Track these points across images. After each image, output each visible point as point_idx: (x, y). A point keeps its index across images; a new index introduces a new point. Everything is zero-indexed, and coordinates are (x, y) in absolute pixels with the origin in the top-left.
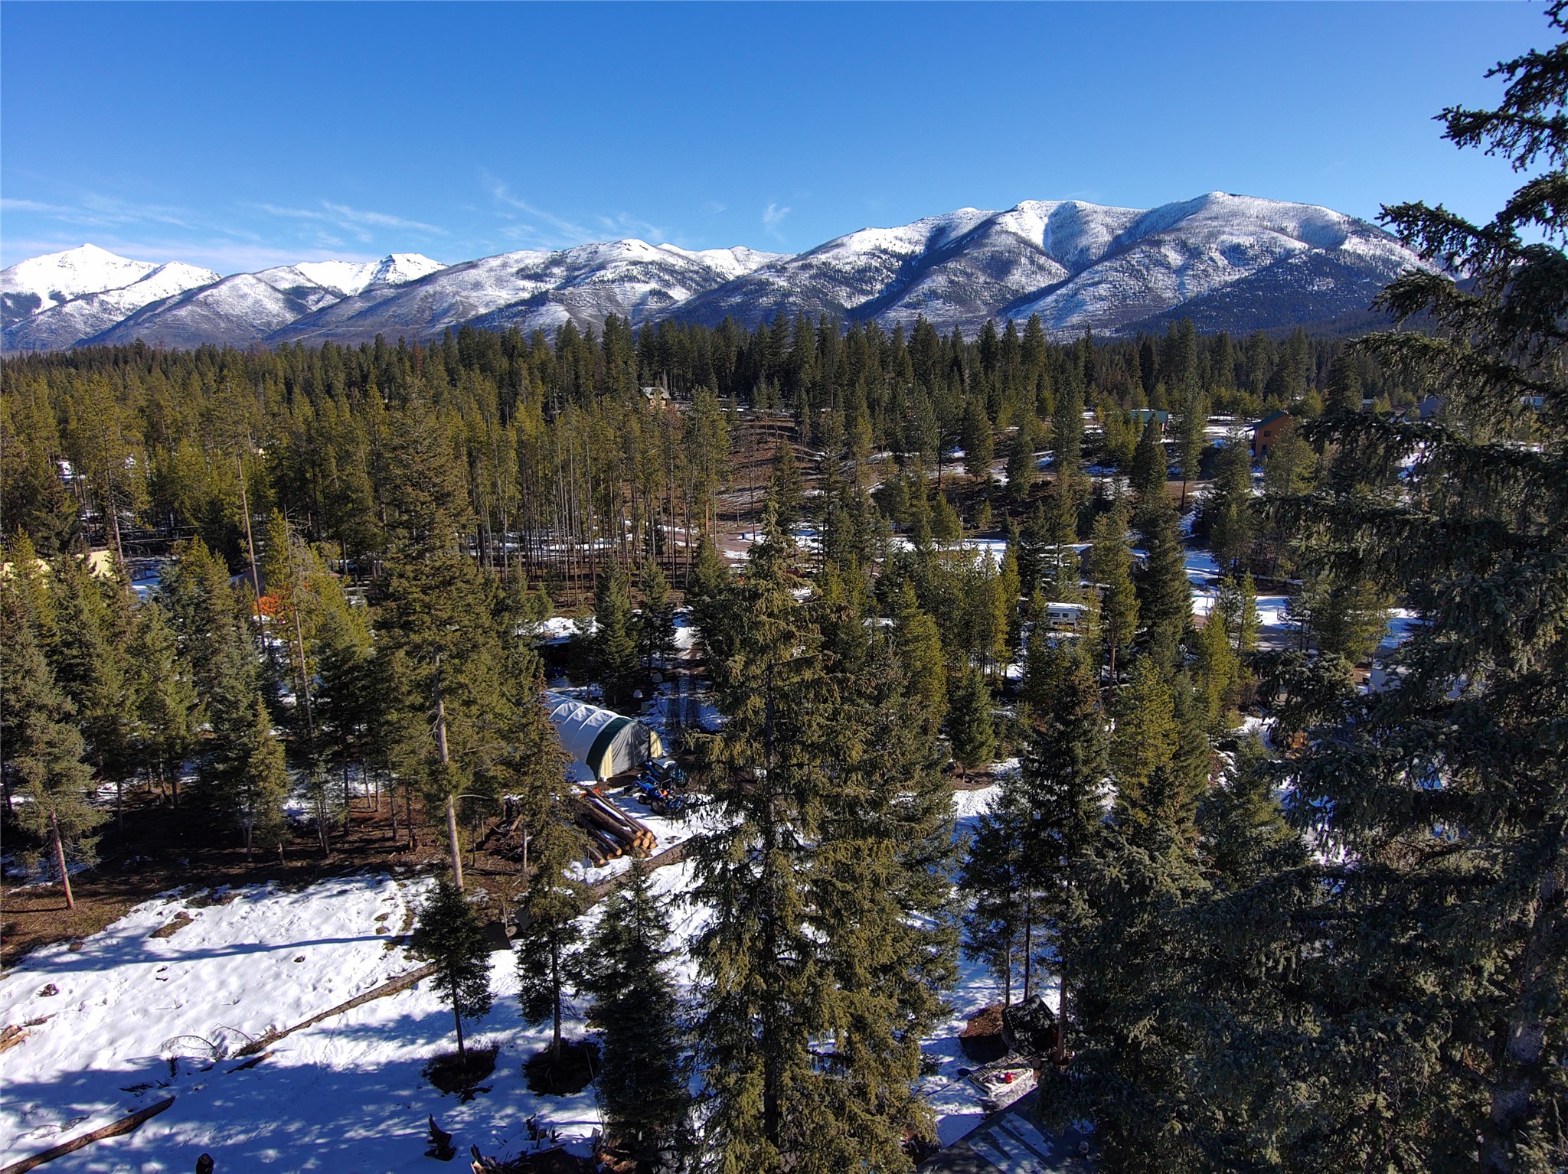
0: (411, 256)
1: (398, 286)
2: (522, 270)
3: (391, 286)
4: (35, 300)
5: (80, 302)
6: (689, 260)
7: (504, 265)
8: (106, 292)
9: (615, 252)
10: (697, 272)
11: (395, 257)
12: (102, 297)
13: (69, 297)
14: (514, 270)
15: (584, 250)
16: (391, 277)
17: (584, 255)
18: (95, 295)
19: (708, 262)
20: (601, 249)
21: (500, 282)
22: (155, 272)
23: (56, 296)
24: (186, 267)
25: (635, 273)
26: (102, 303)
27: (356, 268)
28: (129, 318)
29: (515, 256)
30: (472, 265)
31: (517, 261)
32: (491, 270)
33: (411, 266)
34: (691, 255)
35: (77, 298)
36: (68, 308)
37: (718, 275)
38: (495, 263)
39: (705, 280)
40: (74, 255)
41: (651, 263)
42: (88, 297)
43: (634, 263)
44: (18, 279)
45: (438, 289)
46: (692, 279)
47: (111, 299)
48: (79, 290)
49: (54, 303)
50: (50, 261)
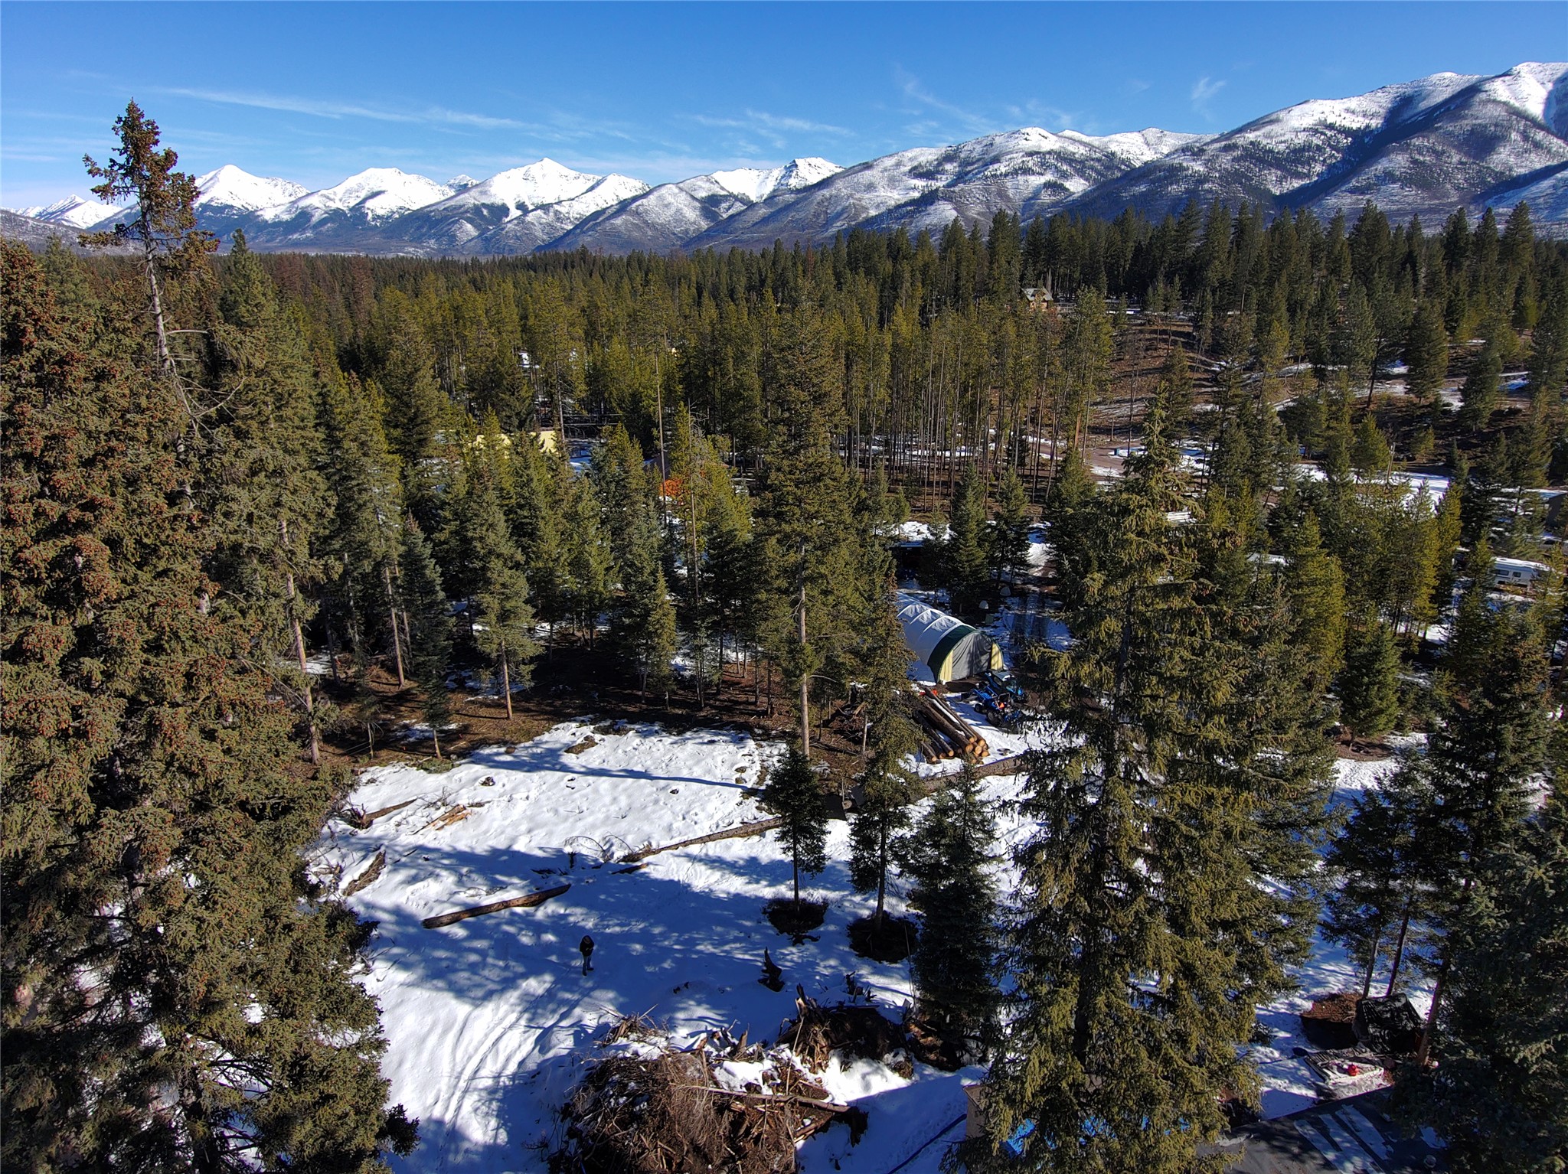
0: (813, 161)
1: (798, 191)
2: (915, 168)
3: (791, 191)
4: (504, 210)
5: (539, 212)
6: (1091, 147)
7: (898, 165)
8: (559, 203)
9: (1012, 143)
10: (1098, 160)
11: (798, 161)
12: (557, 207)
13: (531, 207)
14: (907, 169)
15: (979, 143)
16: (794, 182)
17: (979, 148)
18: (550, 205)
19: (1113, 148)
20: (998, 140)
21: (893, 182)
22: (598, 183)
23: (521, 206)
24: (623, 178)
25: (1030, 164)
26: (556, 212)
27: (763, 175)
28: (576, 227)
29: (909, 154)
30: (867, 166)
31: (911, 159)
32: (885, 170)
33: (812, 170)
34: (1095, 141)
35: (537, 208)
36: (530, 217)
37: (1123, 162)
38: (889, 162)
39: (1107, 168)
40: (535, 169)
41: (1049, 153)
42: (545, 207)
43: (1031, 154)
44: (493, 190)
45: (834, 192)
46: (1092, 168)
47: (563, 209)
48: (538, 201)
49: (519, 213)
50: (517, 174)
